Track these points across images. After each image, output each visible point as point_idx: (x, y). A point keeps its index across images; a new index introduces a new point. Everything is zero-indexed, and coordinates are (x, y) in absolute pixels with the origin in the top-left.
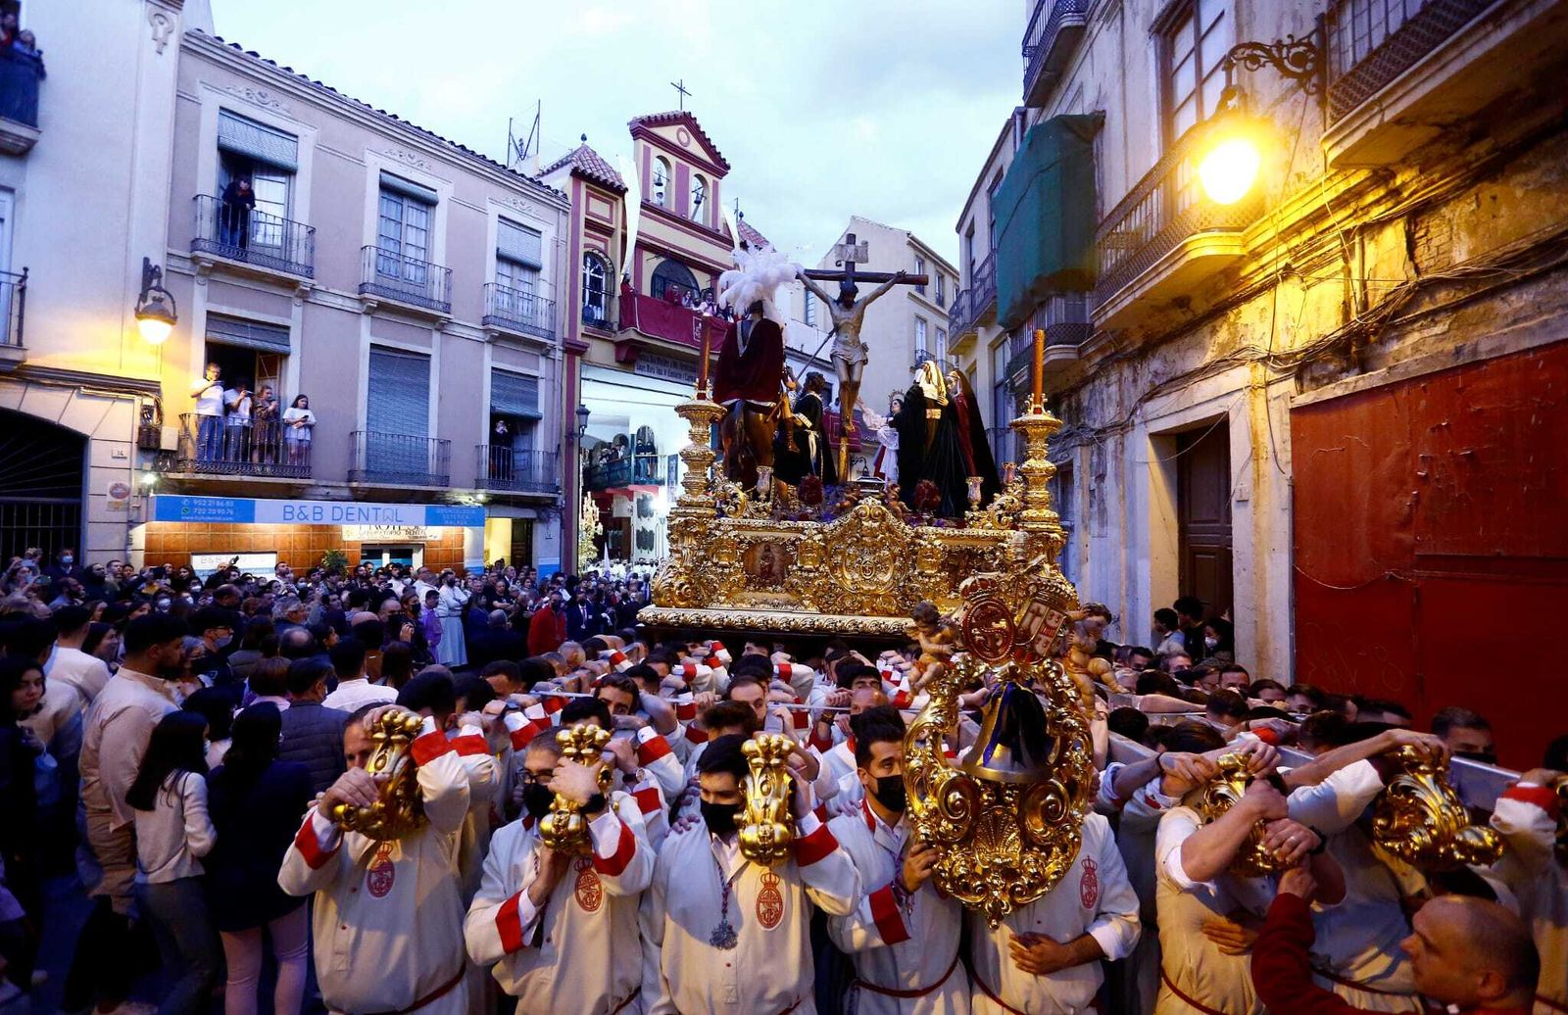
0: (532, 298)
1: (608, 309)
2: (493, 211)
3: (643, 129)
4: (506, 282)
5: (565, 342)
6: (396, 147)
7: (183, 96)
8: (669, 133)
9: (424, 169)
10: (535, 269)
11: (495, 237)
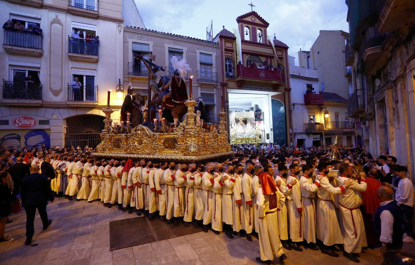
0: (211, 73)
1: (234, 72)
2: (198, 52)
3: (240, 20)
4: (203, 70)
5: (221, 83)
6: (172, 41)
7: (125, 42)
8: (249, 19)
9: (179, 45)
10: (211, 65)
11: (199, 58)
